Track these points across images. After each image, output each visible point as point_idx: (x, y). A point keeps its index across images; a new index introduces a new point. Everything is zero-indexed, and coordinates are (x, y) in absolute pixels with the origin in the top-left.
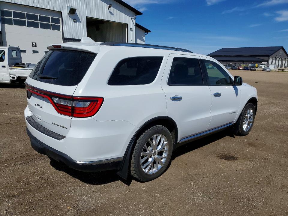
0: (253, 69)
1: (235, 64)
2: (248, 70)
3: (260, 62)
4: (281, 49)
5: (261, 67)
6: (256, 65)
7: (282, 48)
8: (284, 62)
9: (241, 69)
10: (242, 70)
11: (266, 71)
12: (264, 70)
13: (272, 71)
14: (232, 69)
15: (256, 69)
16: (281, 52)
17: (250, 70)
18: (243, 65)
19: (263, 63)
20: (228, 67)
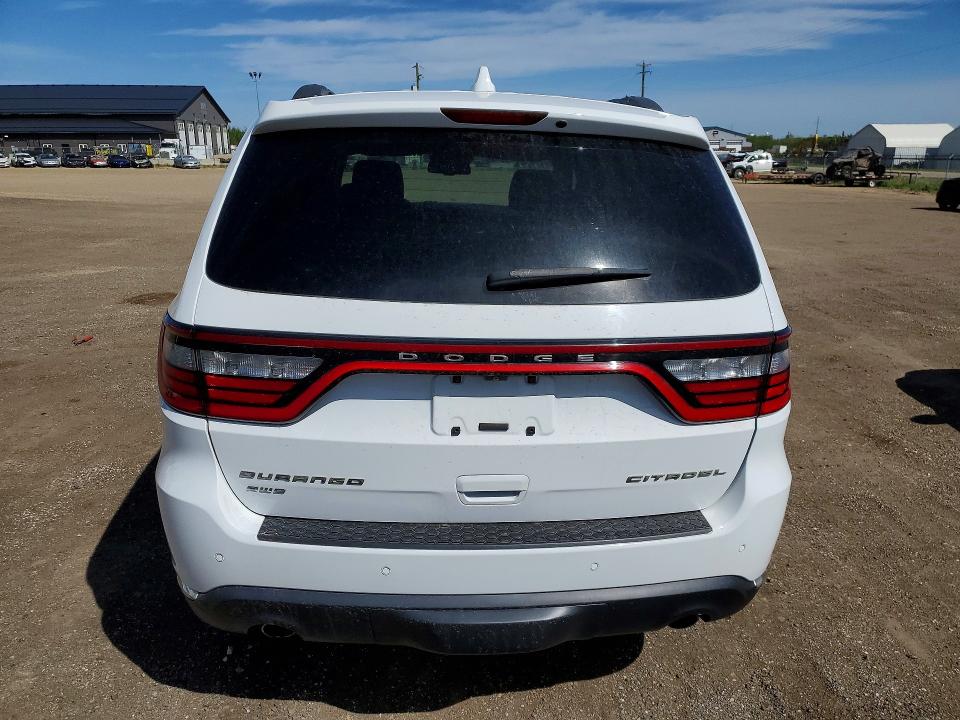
0: (145, 161)
1: (63, 145)
2: (127, 166)
3: (156, 136)
4: (202, 96)
5: (166, 155)
6: (148, 149)
7: (204, 91)
8: (218, 135)
9: (101, 163)
10: (104, 166)
11: (188, 167)
12: (179, 164)
13: (205, 166)
14: (64, 164)
15: (152, 160)
16: (202, 104)
17: (135, 166)
18: (103, 150)
19: (167, 141)
20: (48, 157)
